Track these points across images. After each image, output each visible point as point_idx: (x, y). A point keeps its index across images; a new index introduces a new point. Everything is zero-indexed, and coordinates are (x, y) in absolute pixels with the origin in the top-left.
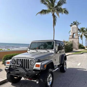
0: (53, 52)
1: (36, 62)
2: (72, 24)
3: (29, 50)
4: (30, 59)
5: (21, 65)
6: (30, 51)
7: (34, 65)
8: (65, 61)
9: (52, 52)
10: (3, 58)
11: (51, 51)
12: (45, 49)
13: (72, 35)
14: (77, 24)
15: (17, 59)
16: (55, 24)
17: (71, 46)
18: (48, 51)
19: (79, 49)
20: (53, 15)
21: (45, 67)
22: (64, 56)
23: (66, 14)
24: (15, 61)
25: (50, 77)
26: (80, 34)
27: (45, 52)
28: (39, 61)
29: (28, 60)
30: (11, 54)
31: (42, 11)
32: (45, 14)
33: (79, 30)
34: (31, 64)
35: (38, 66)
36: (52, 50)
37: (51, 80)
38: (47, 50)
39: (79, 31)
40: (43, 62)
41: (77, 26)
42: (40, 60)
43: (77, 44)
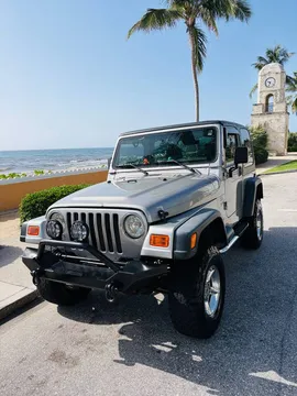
0: (216, 173)
1: (149, 224)
2: (261, 59)
3: (111, 170)
4: (122, 214)
5: (85, 241)
6: (117, 176)
7: (143, 235)
8: (259, 206)
9: (212, 171)
10: (21, 206)
11: (206, 170)
12: (177, 165)
13: (264, 102)
14: (281, 58)
15: (69, 214)
16: (200, 64)
17: (261, 143)
18: (192, 170)
19: (289, 151)
20: (192, 29)
21: (193, 246)
22: (257, 184)
23: (242, 18)
24: (58, 223)
25: (211, 281)
26: (289, 98)
27: (180, 177)
28: (163, 219)
29: (116, 216)
30: (50, 190)
31: (148, 16)
32: (161, 24)
33: (288, 80)
34: (129, 232)
35: (159, 240)
36: (212, 165)
37: (218, 291)
38: (186, 168)
39: (287, 86)
40: (181, 221)
41: (282, 68)
42: (167, 214)
43: (283, 135)
